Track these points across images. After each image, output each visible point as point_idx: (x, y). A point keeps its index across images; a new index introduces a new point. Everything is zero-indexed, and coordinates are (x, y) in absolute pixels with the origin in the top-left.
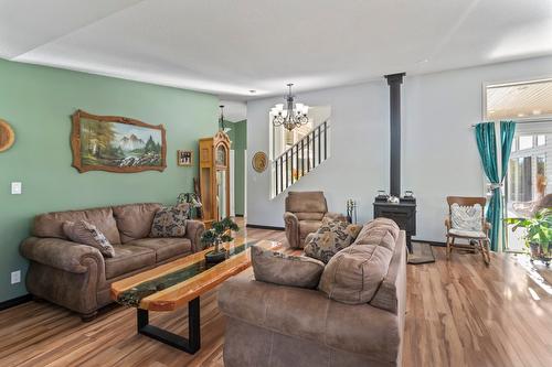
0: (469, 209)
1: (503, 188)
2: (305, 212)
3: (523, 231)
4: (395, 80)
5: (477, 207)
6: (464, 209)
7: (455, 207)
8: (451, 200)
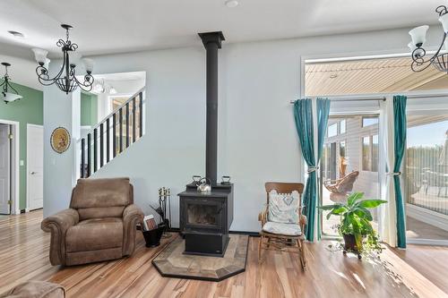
0: (287, 196)
1: (318, 171)
2: (95, 206)
3: (337, 220)
4: (212, 41)
5: (295, 193)
6: (281, 196)
7: (273, 194)
8: (269, 187)
